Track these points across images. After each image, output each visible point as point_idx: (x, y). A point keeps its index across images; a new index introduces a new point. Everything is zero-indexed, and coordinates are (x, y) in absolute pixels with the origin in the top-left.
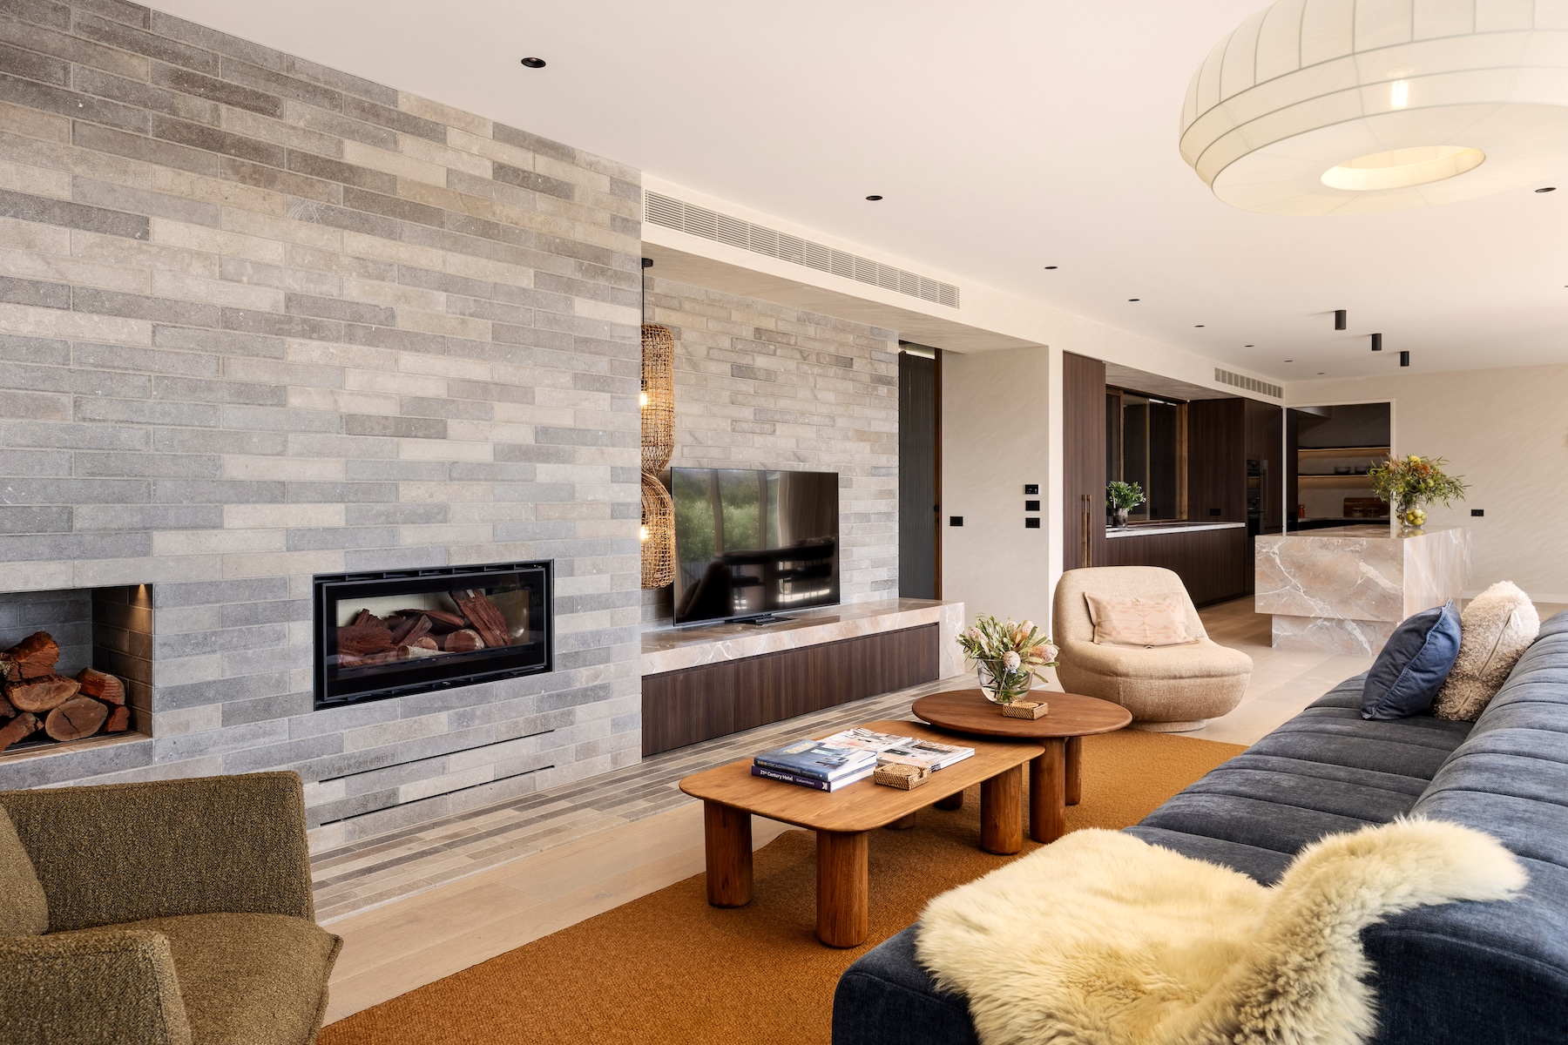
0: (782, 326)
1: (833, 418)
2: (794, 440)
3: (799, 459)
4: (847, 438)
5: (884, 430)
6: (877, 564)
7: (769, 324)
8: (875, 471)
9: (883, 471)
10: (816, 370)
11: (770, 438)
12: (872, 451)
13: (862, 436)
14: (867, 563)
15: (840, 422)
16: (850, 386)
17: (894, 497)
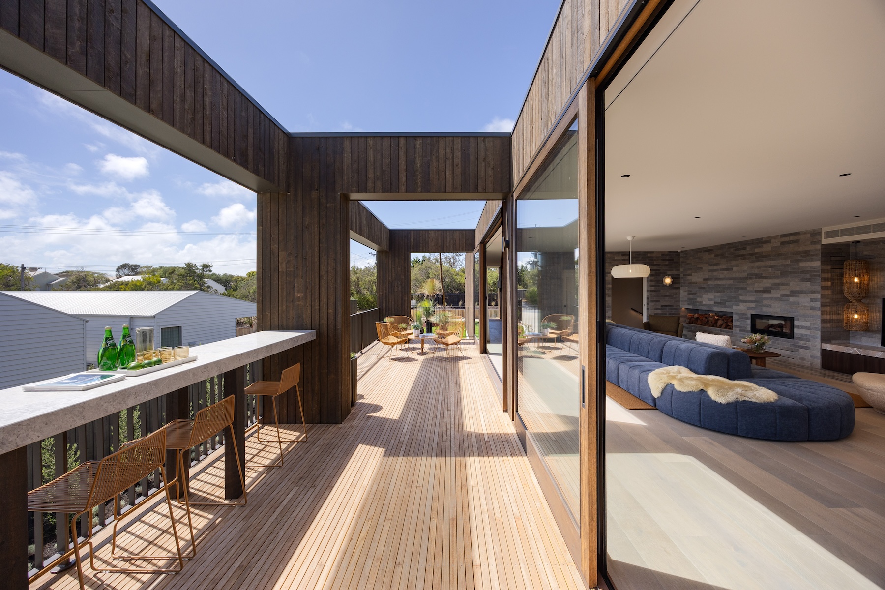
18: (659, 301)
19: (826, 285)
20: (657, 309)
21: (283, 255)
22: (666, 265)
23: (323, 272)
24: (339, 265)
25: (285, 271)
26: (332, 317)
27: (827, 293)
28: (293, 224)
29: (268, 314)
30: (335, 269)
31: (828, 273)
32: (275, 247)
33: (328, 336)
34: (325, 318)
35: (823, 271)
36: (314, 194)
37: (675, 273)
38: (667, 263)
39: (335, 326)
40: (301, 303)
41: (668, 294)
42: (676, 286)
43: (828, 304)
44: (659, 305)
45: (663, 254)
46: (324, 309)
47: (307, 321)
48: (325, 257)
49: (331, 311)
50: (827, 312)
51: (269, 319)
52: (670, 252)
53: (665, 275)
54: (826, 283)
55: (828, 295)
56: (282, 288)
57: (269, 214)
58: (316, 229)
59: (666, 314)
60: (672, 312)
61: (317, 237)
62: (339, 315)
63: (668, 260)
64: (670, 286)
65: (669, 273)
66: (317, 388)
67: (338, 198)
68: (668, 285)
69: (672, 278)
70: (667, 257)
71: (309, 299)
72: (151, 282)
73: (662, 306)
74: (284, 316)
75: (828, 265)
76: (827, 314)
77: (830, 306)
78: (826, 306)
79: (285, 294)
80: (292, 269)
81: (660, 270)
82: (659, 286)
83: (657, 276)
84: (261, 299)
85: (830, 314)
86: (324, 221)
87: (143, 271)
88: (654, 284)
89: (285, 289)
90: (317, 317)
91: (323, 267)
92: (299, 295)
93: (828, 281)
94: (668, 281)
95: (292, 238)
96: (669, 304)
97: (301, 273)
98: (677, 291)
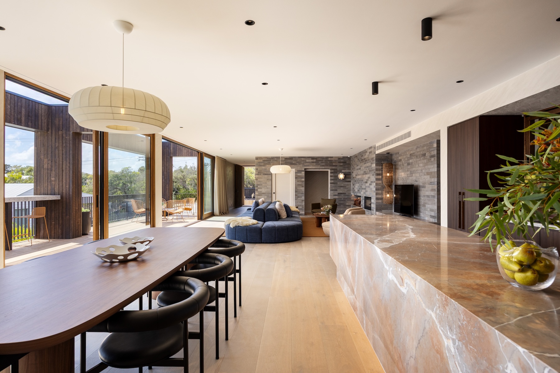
0: (414, 151)
1: (422, 170)
2: (415, 177)
3: (416, 181)
4: (425, 175)
5: (433, 171)
6: (432, 210)
7: (412, 152)
8: (431, 183)
9: (433, 183)
10: (419, 159)
11: (412, 177)
12: (430, 178)
13: (428, 174)
14: (429, 210)
15: (423, 171)
16: (425, 161)
17: (435, 191)
18: (336, 190)
19: (379, 178)
20: (335, 195)
21: (46, 160)
22: (341, 166)
23: (64, 169)
24: (71, 165)
25: (47, 168)
26: (68, 189)
27: (379, 183)
28: (50, 146)
29: (39, 187)
30: (69, 167)
31: (380, 171)
32: (42, 157)
33: (66, 198)
34: (65, 190)
35: (377, 170)
36: (60, 132)
37: (347, 171)
38: (342, 164)
39: (69, 193)
40: (54, 183)
41: (342, 185)
42: (348, 180)
43: (380, 189)
44: (336, 193)
45: (339, 158)
46: (64, 186)
47: (57, 191)
48: (65, 162)
49: (67, 186)
50: (379, 193)
51: (39, 190)
52: (344, 157)
53: (341, 172)
54: (379, 176)
55: (380, 183)
56: (45, 176)
57: (40, 142)
58: (61, 149)
59: (341, 199)
60: (345, 197)
61: (61, 152)
62: (71, 188)
63: (342, 162)
64: (344, 180)
65: (343, 171)
66: (61, 222)
67: (71, 134)
68: (341, 179)
69: (344, 174)
70: (342, 161)
71: (57, 181)
72: (13, 178)
73: (338, 193)
74: (46, 189)
75: (380, 166)
76: (379, 195)
77: (381, 190)
78: (379, 190)
79: (47, 178)
80: (50, 167)
81: (337, 169)
82: (336, 180)
83: (335, 173)
84: (36, 181)
85: (381, 195)
86: (64, 145)
87: (13, 170)
88: (333, 179)
89: (47, 176)
90: (61, 190)
91: (64, 166)
92: (53, 179)
93: (380, 175)
94: (341, 176)
95: (50, 153)
96: (343, 192)
97: (54, 169)
98: (349, 183)
